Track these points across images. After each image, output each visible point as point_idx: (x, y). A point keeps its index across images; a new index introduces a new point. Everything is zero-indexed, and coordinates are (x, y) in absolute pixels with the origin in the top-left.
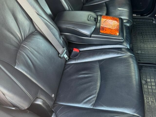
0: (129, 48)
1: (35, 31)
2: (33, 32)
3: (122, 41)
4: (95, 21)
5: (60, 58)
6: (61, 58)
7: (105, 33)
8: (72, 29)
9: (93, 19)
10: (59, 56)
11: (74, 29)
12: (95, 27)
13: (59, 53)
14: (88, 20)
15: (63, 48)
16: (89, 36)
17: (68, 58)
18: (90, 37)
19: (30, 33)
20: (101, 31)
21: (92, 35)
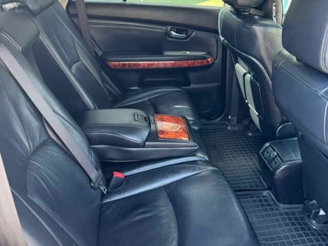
0: (207, 159)
1: (48, 140)
2: (46, 141)
3: (196, 148)
4: (147, 121)
5: (93, 190)
6: (95, 190)
7: (167, 137)
8: (110, 136)
9: (143, 118)
10: (91, 186)
11: (113, 135)
12: (148, 130)
13: (91, 180)
14: (136, 121)
15: (97, 170)
16: (141, 145)
17: (106, 190)
18: (144, 147)
19: (41, 141)
20: (159, 135)
21: (146, 143)
